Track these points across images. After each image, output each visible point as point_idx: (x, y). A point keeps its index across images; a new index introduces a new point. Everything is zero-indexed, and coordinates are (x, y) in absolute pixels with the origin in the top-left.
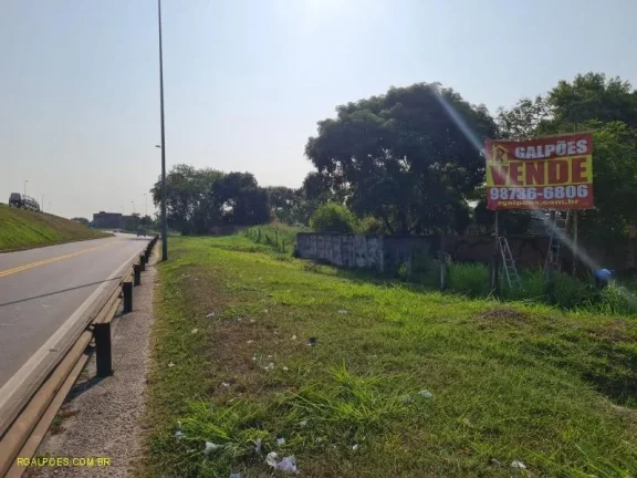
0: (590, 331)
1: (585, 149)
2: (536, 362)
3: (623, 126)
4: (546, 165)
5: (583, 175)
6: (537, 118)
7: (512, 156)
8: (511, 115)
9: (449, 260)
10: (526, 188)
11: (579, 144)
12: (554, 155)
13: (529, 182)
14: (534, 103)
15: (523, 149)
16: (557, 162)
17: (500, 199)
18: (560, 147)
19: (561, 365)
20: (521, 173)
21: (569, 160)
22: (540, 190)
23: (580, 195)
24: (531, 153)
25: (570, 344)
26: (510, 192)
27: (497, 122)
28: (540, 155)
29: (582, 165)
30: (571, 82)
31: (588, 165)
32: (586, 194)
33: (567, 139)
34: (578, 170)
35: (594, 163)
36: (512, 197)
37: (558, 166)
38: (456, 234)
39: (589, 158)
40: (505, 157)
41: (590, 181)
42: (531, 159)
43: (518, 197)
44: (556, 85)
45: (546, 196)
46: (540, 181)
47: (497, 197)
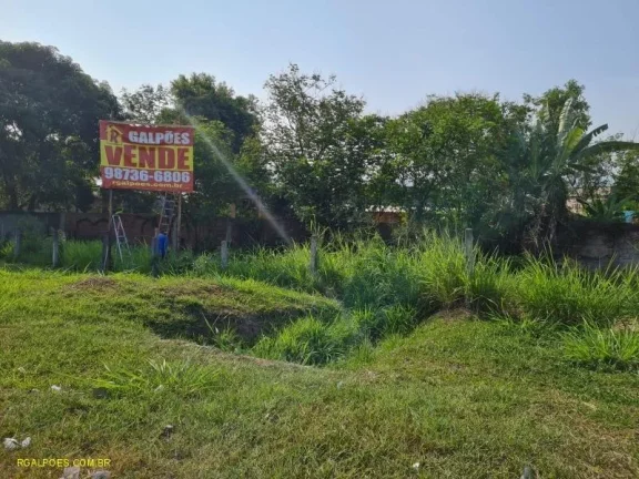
0: (162, 290)
1: (187, 141)
2: (110, 319)
3: (222, 125)
4: (157, 152)
5: (186, 163)
6: (158, 105)
7: (125, 139)
8: (134, 98)
9: (63, 238)
10: (139, 170)
11: (183, 135)
12: (163, 143)
13: (142, 165)
14: (155, 91)
15: (136, 133)
16: (166, 149)
17: (114, 179)
18: (168, 136)
19: (130, 318)
20: (134, 156)
21: (175, 149)
22: (151, 173)
23: (184, 180)
24: (143, 138)
25: (143, 301)
26: (124, 173)
27: (120, 102)
28: (151, 141)
29: (186, 154)
30: (189, 77)
31: (190, 154)
32: (188, 179)
33: (174, 130)
34: (182, 158)
35: (195, 154)
36: (126, 178)
37: (166, 153)
38: (80, 211)
39: (191, 149)
40: (119, 139)
41: (191, 169)
42: (144, 144)
43: (132, 178)
44: (177, 78)
45: (156, 179)
46: (151, 164)
47: (111, 177)
